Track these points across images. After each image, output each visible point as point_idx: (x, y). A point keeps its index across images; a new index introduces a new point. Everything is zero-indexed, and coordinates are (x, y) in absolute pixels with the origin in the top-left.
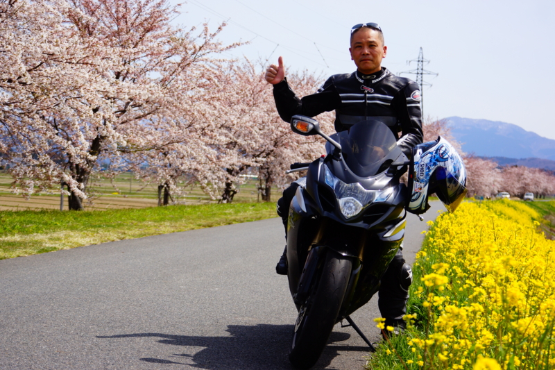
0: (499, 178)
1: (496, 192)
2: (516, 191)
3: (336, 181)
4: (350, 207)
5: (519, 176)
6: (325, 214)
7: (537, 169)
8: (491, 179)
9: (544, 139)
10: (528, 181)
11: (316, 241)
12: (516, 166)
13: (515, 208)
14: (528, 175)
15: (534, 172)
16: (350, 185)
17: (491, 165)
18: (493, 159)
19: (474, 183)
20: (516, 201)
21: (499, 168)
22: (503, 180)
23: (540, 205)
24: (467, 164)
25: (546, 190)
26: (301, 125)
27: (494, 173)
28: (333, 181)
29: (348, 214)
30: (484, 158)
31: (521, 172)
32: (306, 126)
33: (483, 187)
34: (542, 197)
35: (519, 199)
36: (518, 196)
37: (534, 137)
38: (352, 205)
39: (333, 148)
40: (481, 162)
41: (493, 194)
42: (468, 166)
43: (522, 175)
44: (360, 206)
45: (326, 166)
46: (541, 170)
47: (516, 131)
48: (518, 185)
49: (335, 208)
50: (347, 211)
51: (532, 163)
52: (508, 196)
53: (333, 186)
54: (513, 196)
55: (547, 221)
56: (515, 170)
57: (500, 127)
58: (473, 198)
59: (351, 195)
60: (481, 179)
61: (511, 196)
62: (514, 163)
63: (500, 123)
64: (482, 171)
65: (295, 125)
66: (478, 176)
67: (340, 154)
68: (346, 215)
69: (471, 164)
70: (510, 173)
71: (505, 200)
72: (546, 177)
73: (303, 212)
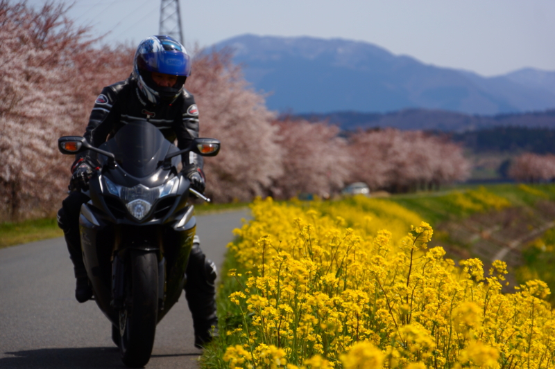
0: (345, 158)
1: (341, 185)
2: (381, 180)
3: (119, 189)
4: (140, 208)
5: (384, 148)
6: (119, 221)
7: (419, 132)
8: (329, 159)
9: (431, 70)
10: (403, 157)
11: (116, 248)
12: (377, 130)
13: (378, 213)
14: (403, 146)
15: (412, 139)
16: (132, 189)
17: (326, 131)
18: (329, 118)
19: (296, 171)
20: (380, 199)
21: (341, 135)
22: (352, 159)
23: (427, 204)
24: (279, 133)
25: (439, 172)
26: (70, 146)
27: (335, 148)
28: (116, 189)
29: (139, 215)
30: (311, 118)
31: (387, 140)
32: (74, 146)
33: (315, 177)
34: (434, 186)
35: (385, 194)
36: (385, 189)
37: (410, 65)
38: (140, 206)
39: (107, 159)
40: (307, 128)
41: (334, 189)
42: (281, 138)
43: (390, 145)
44: (149, 205)
45: (105, 177)
46: (428, 134)
47: (372, 56)
48: (383, 167)
49: (125, 213)
50: (138, 213)
51: (409, 120)
52: (365, 191)
53: (118, 194)
54: (375, 189)
55: (445, 233)
56: (376, 137)
57: (340, 50)
58: (295, 199)
59: (136, 198)
60: (309, 162)
61: (372, 190)
62: (373, 122)
63: (340, 42)
64: (310, 146)
65: (64, 147)
66: (304, 156)
67: (115, 162)
68: (137, 217)
69: (287, 133)
70: (366, 144)
71: (359, 199)
72: (438, 147)
73: (96, 226)
